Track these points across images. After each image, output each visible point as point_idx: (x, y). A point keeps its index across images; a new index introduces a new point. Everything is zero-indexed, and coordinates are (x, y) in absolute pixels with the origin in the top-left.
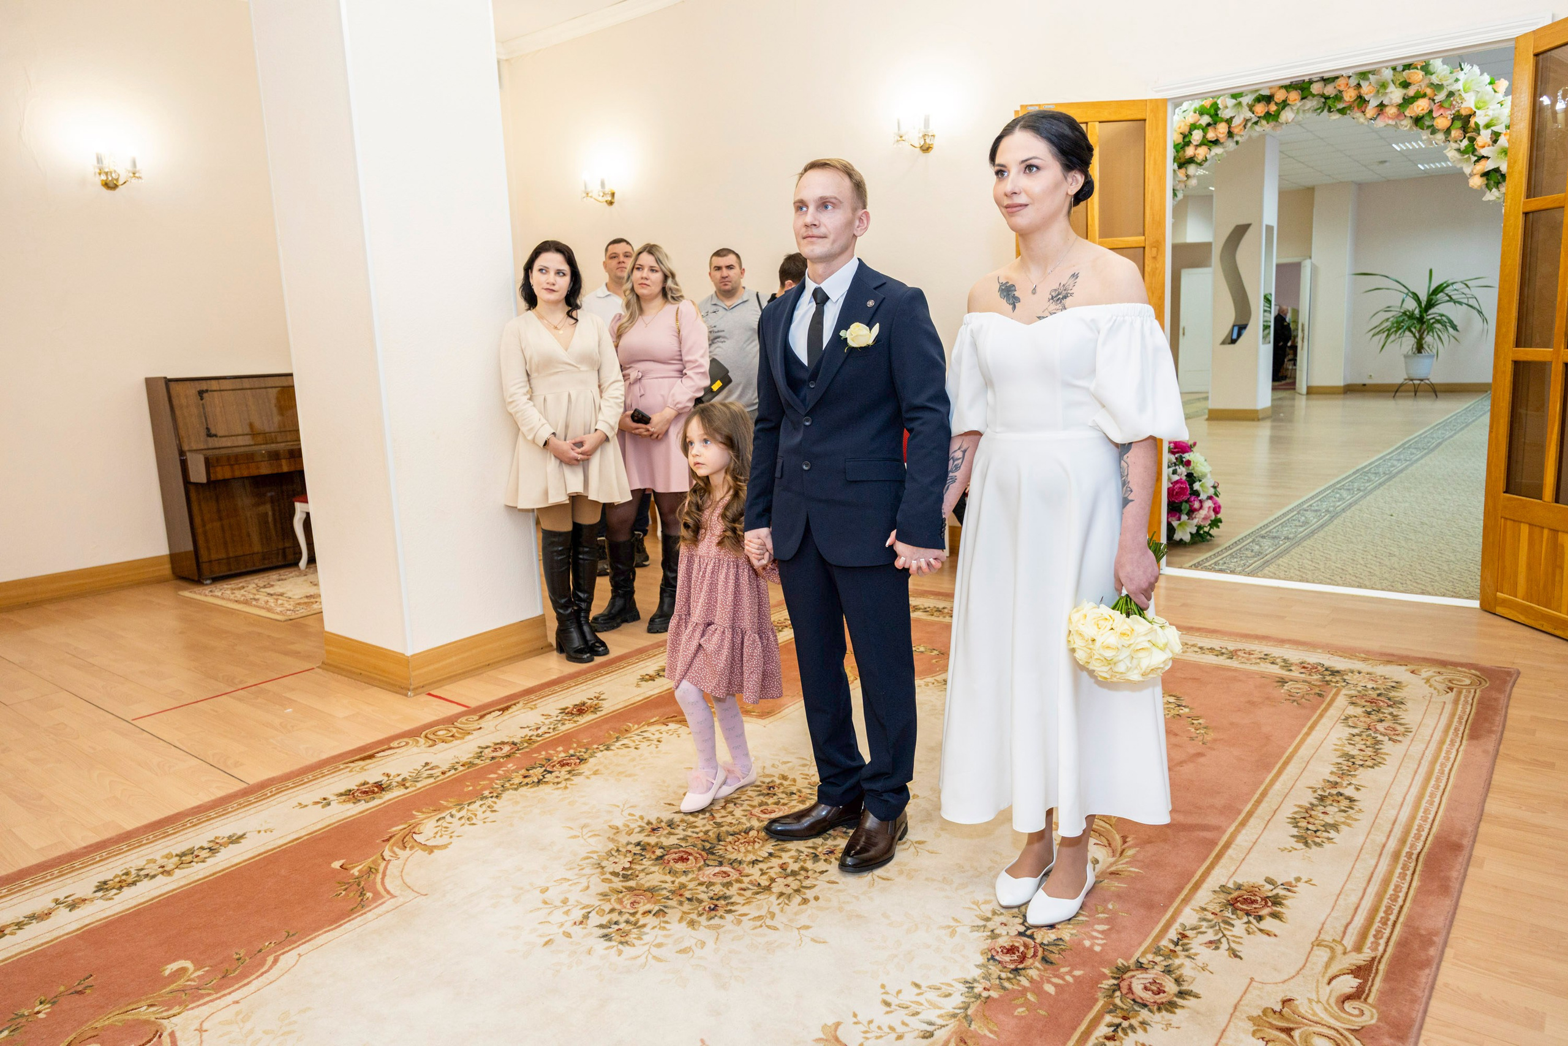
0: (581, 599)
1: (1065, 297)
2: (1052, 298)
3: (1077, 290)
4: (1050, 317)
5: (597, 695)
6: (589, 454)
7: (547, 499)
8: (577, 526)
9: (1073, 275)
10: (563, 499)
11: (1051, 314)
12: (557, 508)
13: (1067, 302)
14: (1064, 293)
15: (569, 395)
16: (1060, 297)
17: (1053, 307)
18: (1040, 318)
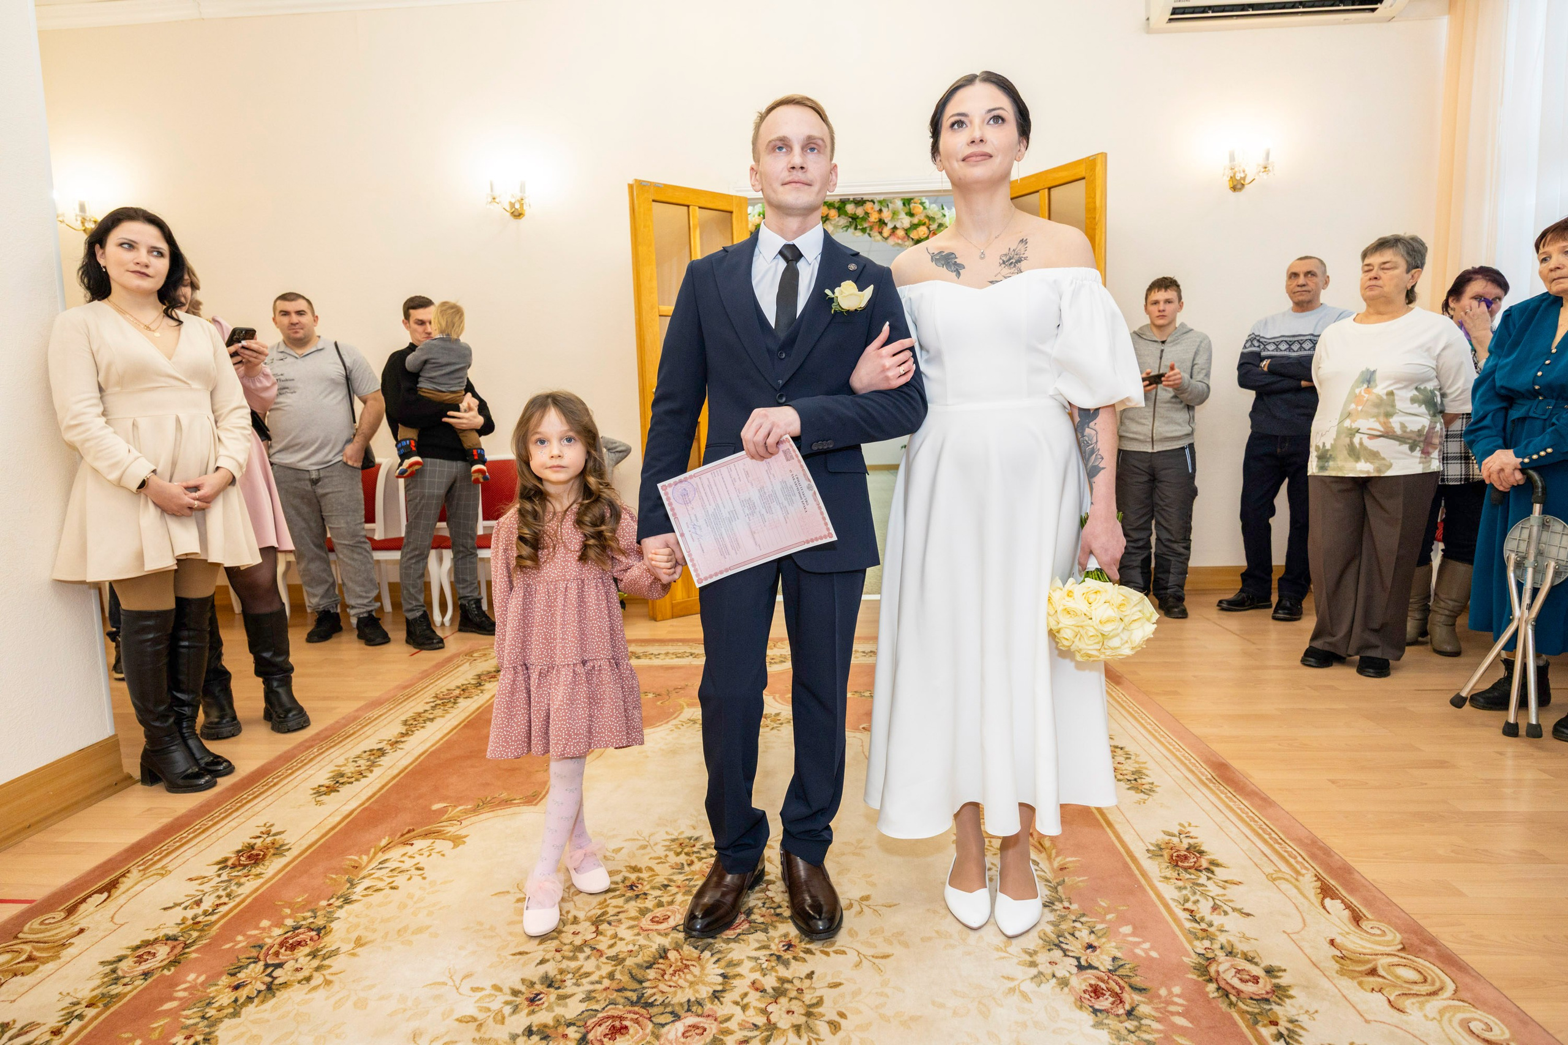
0: (183, 703)
1: (1019, 261)
2: (1004, 262)
3: (1031, 252)
4: (1005, 281)
5: (264, 829)
6: (208, 500)
7: (142, 564)
8: (181, 602)
9: (1022, 241)
10: (170, 563)
11: (1005, 278)
12: (158, 576)
13: (1023, 265)
14: (1016, 257)
15: (178, 420)
16: (1013, 262)
17: (1006, 271)
18: (992, 282)
